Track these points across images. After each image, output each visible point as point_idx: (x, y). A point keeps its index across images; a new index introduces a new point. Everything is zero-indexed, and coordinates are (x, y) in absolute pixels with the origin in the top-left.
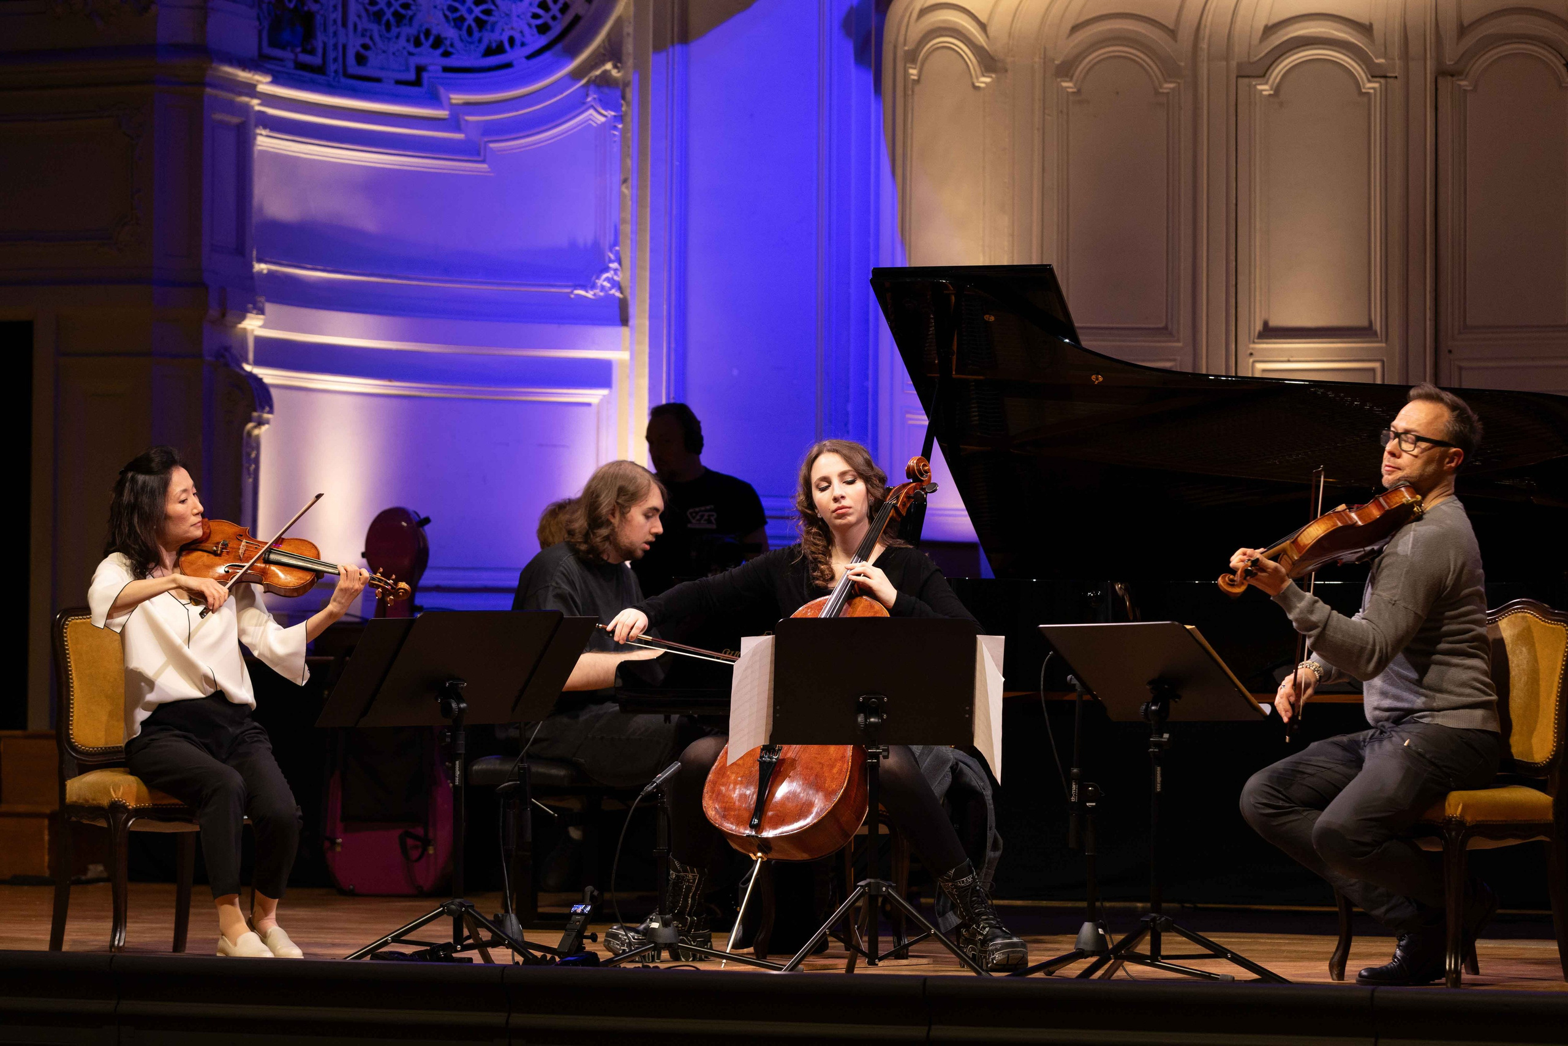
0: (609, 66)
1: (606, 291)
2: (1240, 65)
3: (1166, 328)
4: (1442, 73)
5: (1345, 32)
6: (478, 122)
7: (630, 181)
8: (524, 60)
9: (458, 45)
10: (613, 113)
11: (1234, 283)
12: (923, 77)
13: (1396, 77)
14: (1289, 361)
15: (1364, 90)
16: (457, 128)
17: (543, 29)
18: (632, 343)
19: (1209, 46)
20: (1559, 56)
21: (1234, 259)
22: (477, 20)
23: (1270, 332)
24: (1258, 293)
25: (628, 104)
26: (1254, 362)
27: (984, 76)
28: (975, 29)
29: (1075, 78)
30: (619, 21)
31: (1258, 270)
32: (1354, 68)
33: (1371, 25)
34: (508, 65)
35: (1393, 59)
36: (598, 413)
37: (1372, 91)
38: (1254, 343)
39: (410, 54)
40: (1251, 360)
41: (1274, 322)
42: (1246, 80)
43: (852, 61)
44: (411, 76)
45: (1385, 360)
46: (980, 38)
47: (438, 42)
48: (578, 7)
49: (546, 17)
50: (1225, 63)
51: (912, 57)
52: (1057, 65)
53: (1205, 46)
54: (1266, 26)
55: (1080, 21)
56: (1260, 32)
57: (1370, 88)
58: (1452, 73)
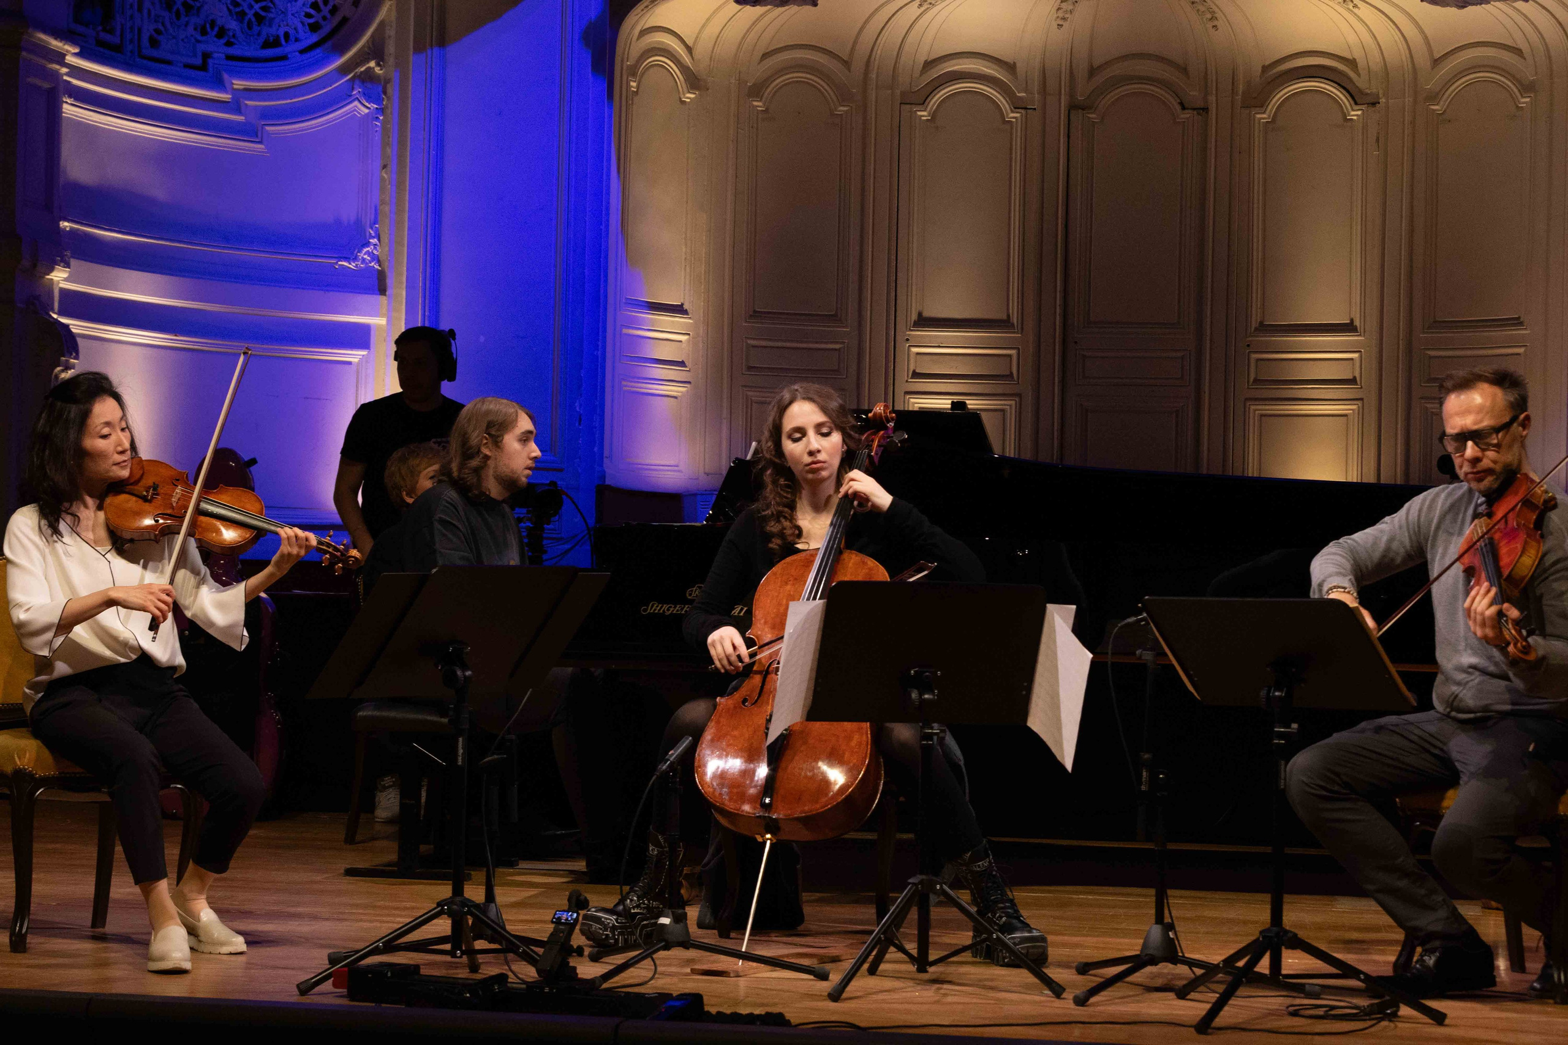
0: (372, 64)
1: (367, 263)
2: (903, 94)
3: (836, 315)
4: (1073, 107)
5: (993, 70)
6: (256, 106)
7: (389, 168)
8: (297, 53)
9: (239, 34)
10: (375, 106)
11: (894, 278)
12: (640, 91)
13: (1035, 109)
14: (939, 347)
15: (1007, 119)
16: (238, 110)
17: (314, 28)
18: (389, 310)
19: (877, 76)
20: (1175, 96)
21: (895, 258)
22: (256, 15)
23: (924, 322)
24: (913, 289)
25: (388, 98)
26: (909, 346)
27: (689, 92)
28: (683, 51)
29: (764, 99)
30: (382, 24)
31: (914, 268)
32: (999, 99)
33: (1014, 64)
34: (284, 58)
35: (1033, 94)
36: (358, 372)
37: (1013, 120)
38: (911, 331)
39: (199, 41)
40: (907, 345)
41: (926, 314)
42: (908, 106)
43: (590, 69)
44: (198, 61)
45: (1020, 347)
46: (686, 59)
47: (222, 33)
48: (346, 10)
49: (317, 17)
50: (890, 91)
51: (633, 72)
52: (750, 86)
53: (874, 76)
54: (926, 61)
55: (770, 50)
56: (921, 66)
57: (1013, 118)
58: (1083, 107)
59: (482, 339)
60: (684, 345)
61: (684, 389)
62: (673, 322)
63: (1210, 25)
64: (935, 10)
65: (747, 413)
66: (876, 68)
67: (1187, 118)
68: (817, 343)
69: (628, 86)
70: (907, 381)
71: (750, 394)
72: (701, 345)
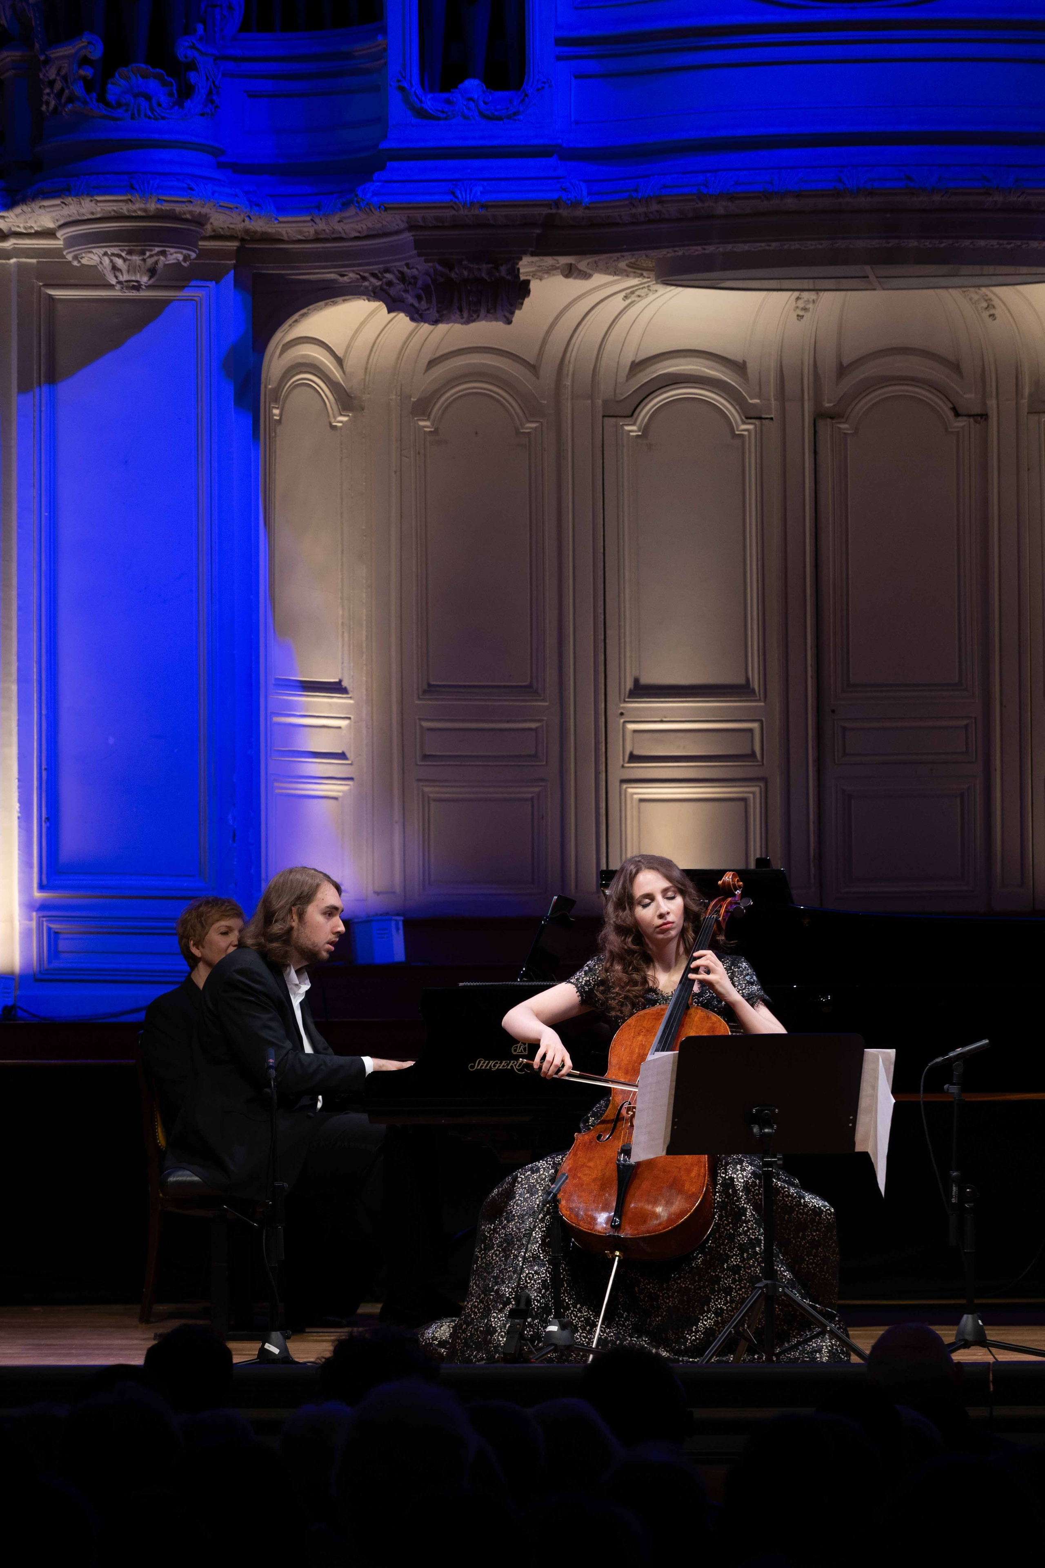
2: (605, 402)
3: (530, 686)
4: (820, 415)
5: (718, 371)
11: (603, 637)
12: (284, 417)
13: (772, 419)
14: (662, 721)
15: (737, 433)
19: (573, 383)
20: (945, 399)
21: (602, 611)
23: (641, 690)
24: (628, 649)
26: (625, 722)
27: (341, 415)
28: (333, 365)
29: (432, 417)
31: (628, 623)
32: (726, 408)
33: (744, 362)
35: (769, 400)
37: (746, 433)
38: (625, 702)
40: (622, 721)
41: (645, 680)
42: (613, 420)
43: (233, 404)
45: (764, 719)
46: (336, 373)
50: (590, 401)
52: (414, 402)
53: (569, 383)
54: (633, 363)
55: (437, 355)
56: (628, 368)
57: (744, 430)
58: (832, 416)
59: (111, 740)
60: (344, 732)
61: (345, 788)
62: (330, 704)
63: (986, 314)
64: (645, 301)
65: (423, 815)
66: (570, 374)
67: (964, 426)
68: (508, 722)
69: (271, 415)
70: (623, 766)
71: (427, 789)
72: (364, 731)
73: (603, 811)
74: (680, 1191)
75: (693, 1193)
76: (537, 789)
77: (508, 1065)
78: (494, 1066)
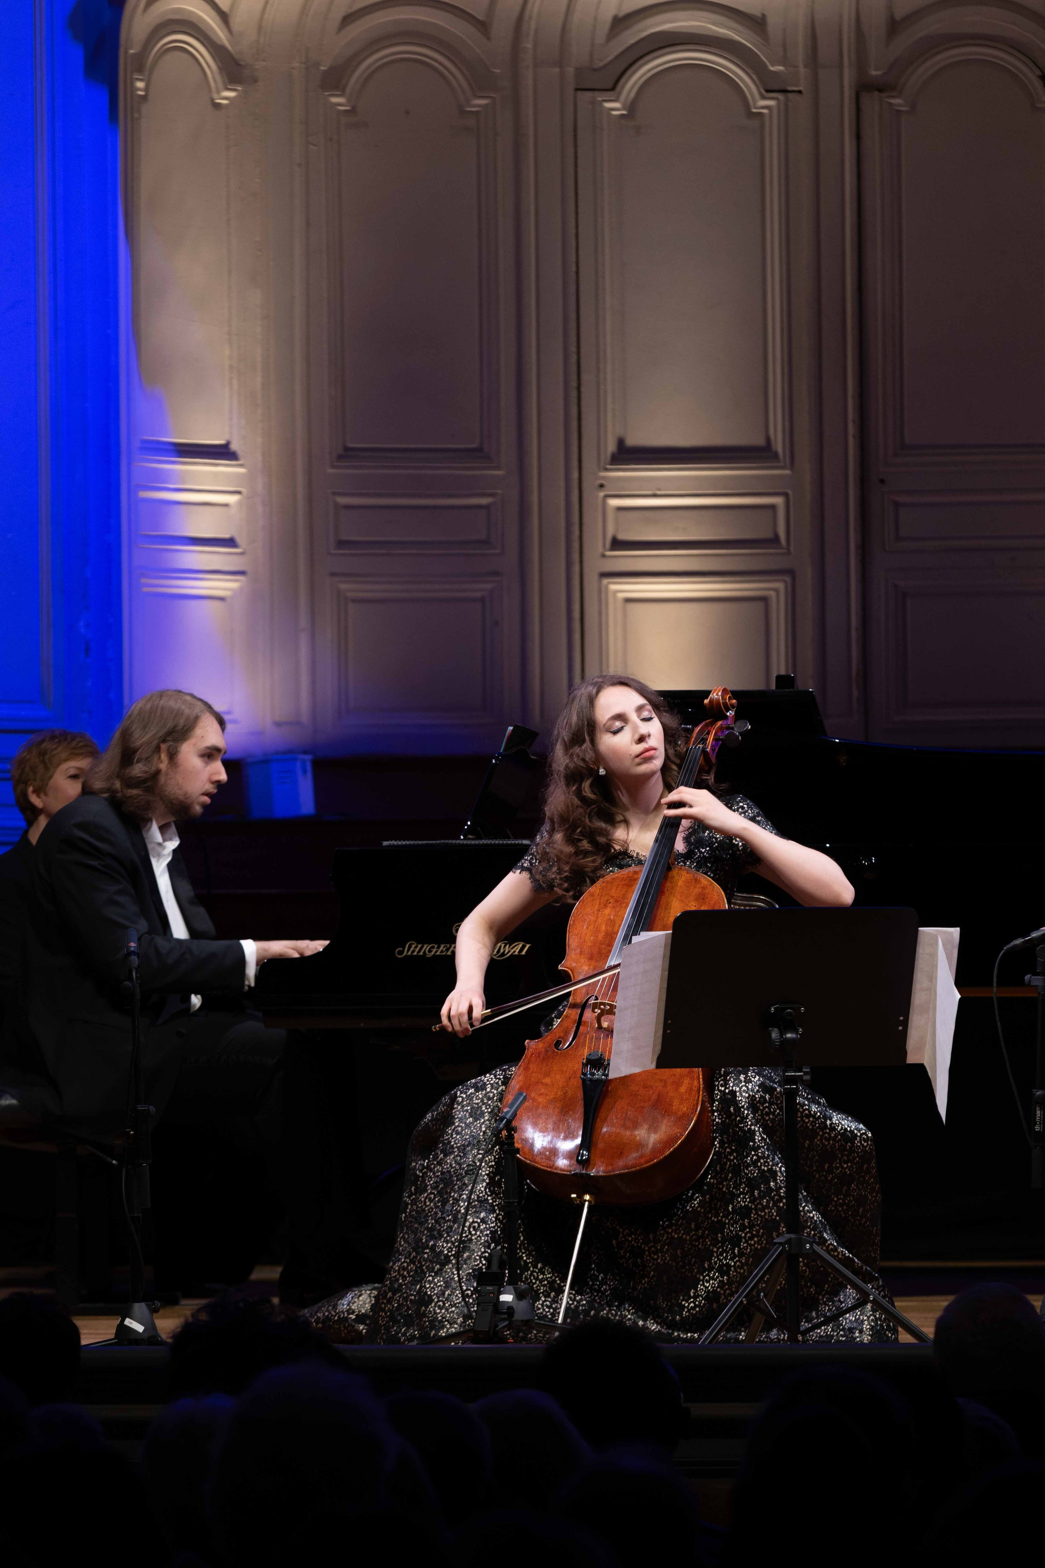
2: (579, 71)
3: (480, 450)
4: (864, 87)
5: (728, 28)
11: (576, 384)
12: (150, 92)
13: (800, 92)
14: (655, 496)
15: (754, 110)
19: (535, 45)
20: (1032, 64)
21: (576, 349)
23: (628, 454)
24: (609, 400)
26: (605, 496)
27: (227, 89)
28: (216, 23)
29: (348, 91)
31: (610, 366)
32: (742, 79)
33: (764, 15)
35: (796, 67)
37: (765, 111)
38: (606, 470)
40: (602, 494)
41: (632, 441)
42: (589, 94)
43: (82, 74)
45: (790, 492)
46: (220, 33)
50: (558, 70)
52: (325, 72)
53: (529, 46)
54: (616, 18)
55: (355, 8)
56: (607, 26)
57: (763, 107)
58: (881, 87)
60: (233, 511)
61: (234, 585)
62: (216, 474)
65: (339, 621)
66: (532, 33)
68: (450, 496)
69: (135, 89)
70: (603, 556)
71: (343, 586)
72: (260, 509)
73: (576, 615)
74: (667, 1112)
75: (684, 1114)
76: (489, 586)
77: (448, 950)
78: (430, 951)
